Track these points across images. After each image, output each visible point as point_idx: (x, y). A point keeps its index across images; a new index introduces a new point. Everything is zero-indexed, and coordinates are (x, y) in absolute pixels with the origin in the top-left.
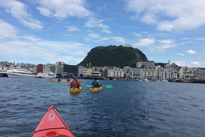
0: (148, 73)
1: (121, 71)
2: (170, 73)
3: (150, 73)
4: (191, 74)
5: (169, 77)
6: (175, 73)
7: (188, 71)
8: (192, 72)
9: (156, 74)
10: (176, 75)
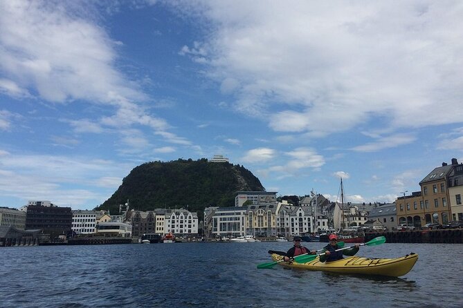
0: (257, 221)
1: (190, 217)
2: (312, 218)
3: (262, 221)
4: (360, 219)
5: (309, 229)
6: (323, 218)
7: (353, 212)
8: (363, 214)
9: (278, 222)
10: (326, 224)
